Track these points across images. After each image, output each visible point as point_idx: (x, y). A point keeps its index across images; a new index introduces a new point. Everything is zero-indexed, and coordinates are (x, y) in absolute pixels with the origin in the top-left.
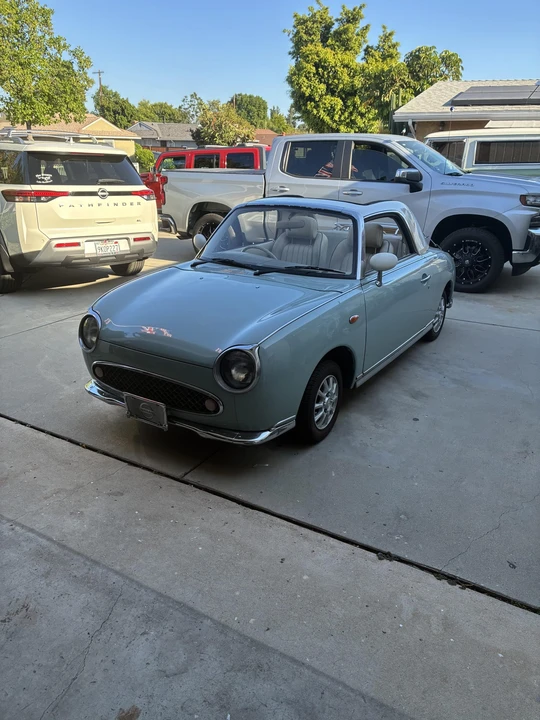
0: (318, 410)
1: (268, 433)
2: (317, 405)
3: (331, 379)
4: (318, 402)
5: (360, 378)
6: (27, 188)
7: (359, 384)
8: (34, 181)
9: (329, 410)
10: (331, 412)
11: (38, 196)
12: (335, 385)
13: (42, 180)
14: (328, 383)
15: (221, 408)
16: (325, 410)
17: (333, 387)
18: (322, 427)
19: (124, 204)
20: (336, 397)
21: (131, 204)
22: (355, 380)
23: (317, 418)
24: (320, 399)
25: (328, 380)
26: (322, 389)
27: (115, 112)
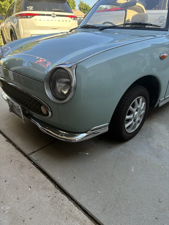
0: (128, 120)
1: (85, 135)
2: (127, 117)
3: (141, 100)
4: (129, 114)
5: (162, 101)
6: (23, 12)
7: (161, 104)
8: (26, 10)
9: (137, 120)
10: (138, 122)
11: (27, 15)
12: (144, 104)
13: (29, 9)
14: (138, 102)
15: (50, 113)
16: (134, 120)
17: (142, 105)
18: (130, 131)
19: (63, 21)
20: (143, 112)
21: (66, 21)
22: (158, 102)
23: (127, 125)
24: (130, 113)
25: (138, 100)
26: (133, 106)
27: (84, 10)
